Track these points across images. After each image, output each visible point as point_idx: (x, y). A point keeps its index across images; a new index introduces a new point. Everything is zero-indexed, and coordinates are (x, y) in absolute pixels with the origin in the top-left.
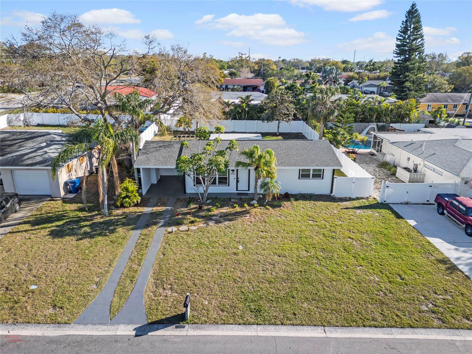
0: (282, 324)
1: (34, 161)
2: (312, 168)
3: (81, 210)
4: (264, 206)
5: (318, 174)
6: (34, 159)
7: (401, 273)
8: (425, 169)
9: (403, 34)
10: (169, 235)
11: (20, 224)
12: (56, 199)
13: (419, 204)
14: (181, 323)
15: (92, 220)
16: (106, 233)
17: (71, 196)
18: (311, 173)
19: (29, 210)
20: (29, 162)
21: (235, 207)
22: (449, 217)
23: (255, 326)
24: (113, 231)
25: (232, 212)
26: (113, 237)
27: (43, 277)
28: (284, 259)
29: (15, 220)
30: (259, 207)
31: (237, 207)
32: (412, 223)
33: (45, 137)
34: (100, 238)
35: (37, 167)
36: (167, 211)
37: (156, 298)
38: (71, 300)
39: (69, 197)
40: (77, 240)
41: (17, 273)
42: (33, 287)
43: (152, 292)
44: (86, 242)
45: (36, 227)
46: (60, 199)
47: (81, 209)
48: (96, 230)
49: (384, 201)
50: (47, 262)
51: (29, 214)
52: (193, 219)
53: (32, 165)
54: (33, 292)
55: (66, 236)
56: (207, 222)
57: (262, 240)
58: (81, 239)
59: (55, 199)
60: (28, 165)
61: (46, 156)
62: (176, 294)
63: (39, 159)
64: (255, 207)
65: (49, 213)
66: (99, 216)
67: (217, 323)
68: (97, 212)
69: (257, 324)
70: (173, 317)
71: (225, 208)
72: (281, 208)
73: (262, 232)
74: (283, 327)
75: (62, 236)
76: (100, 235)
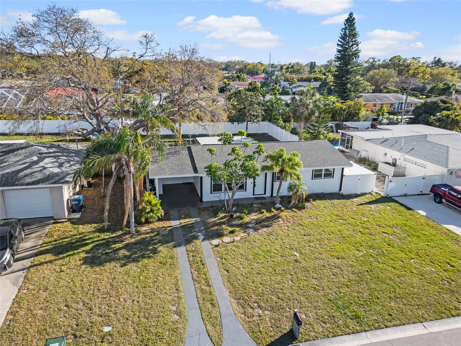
0: (386, 327)
1: (34, 179)
2: (323, 168)
3: (101, 230)
4: (291, 209)
5: (329, 174)
6: (32, 176)
7: (448, 261)
8: (405, 162)
9: (342, 41)
10: (217, 248)
11: (36, 255)
12: (60, 221)
13: (414, 195)
14: (294, 343)
15: (122, 241)
16: (149, 254)
17: (78, 215)
18: (323, 172)
19: (36, 237)
20: (28, 180)
21: (263, 213)
22: (448, 205)
23: (364, 334)
24: (155, 251)
25: (263, 217)
26: (159, 257)
27: (111, 314)
28: (344, 261)
29: (27, 250)
30: (285, 211)
31: (265, 213)
32: (423, 213)
33: (28, 149)
34: (146, 261)
35: (40, 186)
36: (196, 223)
37: (251, 320)
38: (161, 337)
39: (74, 217)
40: (122, 267)
41: (76, 315)
42: (106, 329)
43: (242, 314)
44: (132, 267)
45: (61, 256)
46: (66, 220)
47: (99, 229)
48: (135, 253)
49: (388, 195)
50: (105, 296)
51: (41, 242)
52: (230, 229)
53: (33, 183)
54: (110, 334)
55: (106, 262)
56: (246, 230)
57: (311, 244)
58: (125, 265)
59: (58, 221)
60: (28, 184)
61: (47, 172)
62: (268, 312)
63: (39, 176)
64: (282, 211)
65: (64, 238)
66: (127, 236)
67: (328, 337)
68: (121, 232)
69: (365, 331)
70: (281, 337)
71: (254, 214)
72: (306, 209)
73: (305, 235)
74: (388, 330)
75: (101, 264)
76: (143, 257)
